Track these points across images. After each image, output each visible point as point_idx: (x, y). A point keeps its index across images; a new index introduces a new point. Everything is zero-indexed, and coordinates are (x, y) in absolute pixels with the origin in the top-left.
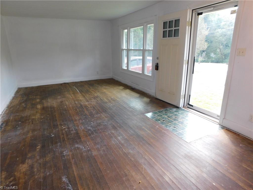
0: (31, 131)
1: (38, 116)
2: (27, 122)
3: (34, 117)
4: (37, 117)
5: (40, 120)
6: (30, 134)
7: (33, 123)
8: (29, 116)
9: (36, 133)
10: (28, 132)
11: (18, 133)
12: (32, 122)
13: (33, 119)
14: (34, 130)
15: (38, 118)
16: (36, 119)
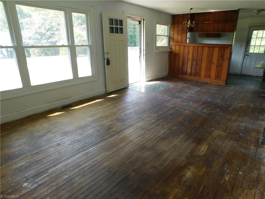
0: (232, 120)
1: (217, 133)
2: (233, 132)
3: (222, 133)
4: (219, 132)
5: (218, 127)
6: (234, 118)
7: (227, 127)
8: (226, 138)
9: (229, 117)
10: (235, 121)
11: (244, 124)
12: (227, 129)
13: (224, 132)
14: (230, 120)
15: (218, 130)
16: (221, 129)
